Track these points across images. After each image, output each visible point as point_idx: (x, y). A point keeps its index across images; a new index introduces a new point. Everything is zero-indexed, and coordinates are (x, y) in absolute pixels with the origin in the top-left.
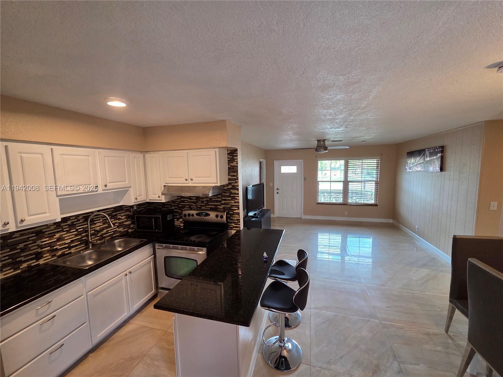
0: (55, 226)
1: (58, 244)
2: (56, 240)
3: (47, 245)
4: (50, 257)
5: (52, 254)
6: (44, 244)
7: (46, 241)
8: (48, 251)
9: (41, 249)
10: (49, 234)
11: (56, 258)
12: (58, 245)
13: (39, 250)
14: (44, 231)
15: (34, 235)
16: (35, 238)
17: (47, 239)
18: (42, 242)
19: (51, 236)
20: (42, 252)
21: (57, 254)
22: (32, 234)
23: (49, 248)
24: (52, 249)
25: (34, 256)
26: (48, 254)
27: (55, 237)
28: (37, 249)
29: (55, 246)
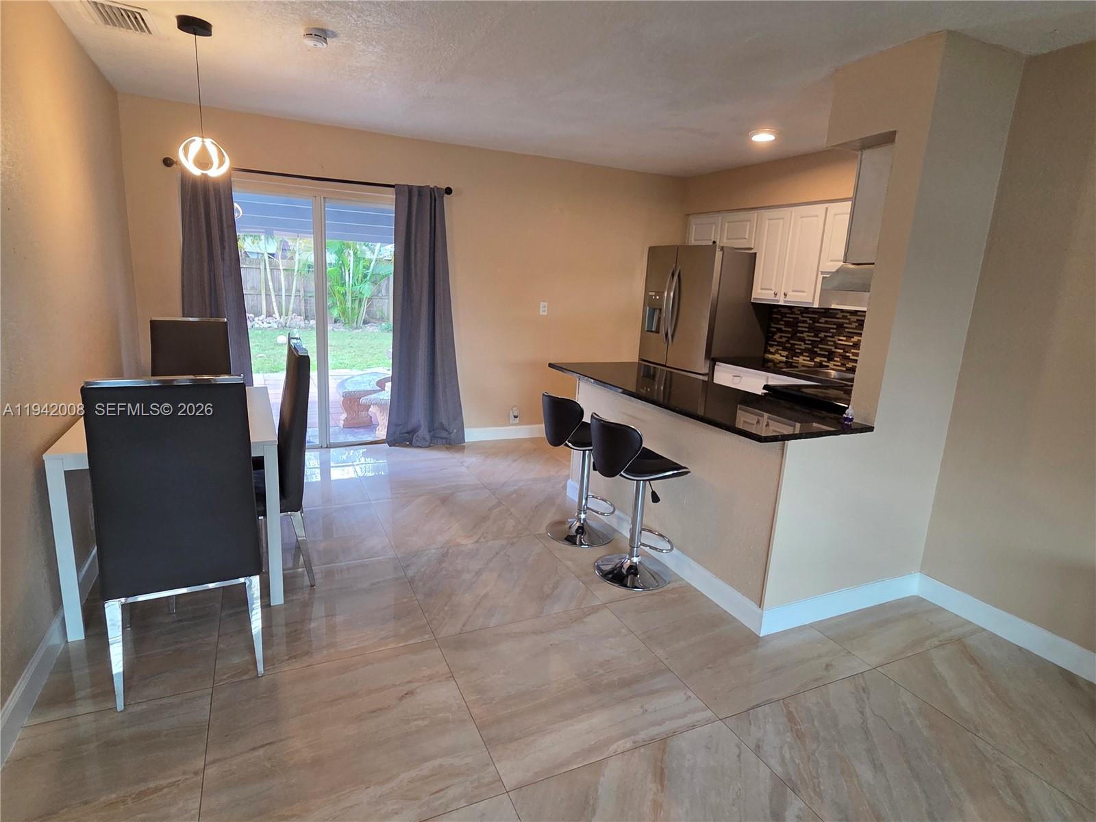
0: (857, 324)
1: (852, 351)
2: (852, 344)
3: (842, 347)
4: (840, 364)
5: (843, 362)
6: (841, 344)
7: (843, 340)
8: (840, 355)
9: (836, 348)
10: (848, 332)
11: (845, 369)
12: (852, 353)
13: (834, 350)
14: (845, 325)
15: (835, 326)
16: (835, 331)
17: (844, 338)
18: (840, 340)
19: (849, 337)
20: (834, 352)
21: (847, 365)
22: (834, 325)
23: (842, 351)
24: (844, 354)
25: (827, 353)
26: (838, 359)
27: (852, 339)
28: (831, 345)
29: (847, 352)
